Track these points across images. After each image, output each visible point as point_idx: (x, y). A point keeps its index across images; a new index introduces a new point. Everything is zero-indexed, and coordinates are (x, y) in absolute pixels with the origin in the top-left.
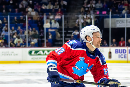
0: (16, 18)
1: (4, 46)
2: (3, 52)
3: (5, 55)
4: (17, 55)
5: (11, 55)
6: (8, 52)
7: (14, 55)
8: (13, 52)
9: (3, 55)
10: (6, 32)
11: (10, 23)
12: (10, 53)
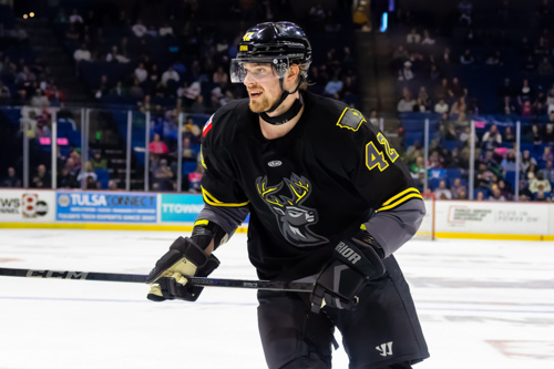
0: (535, 128)
1: (502, 198)
2: (500, 212)
3: (505, 219)
4: (535, 220)
5: (521, 219)
6: (514, 213)
7: (529, 220)
8: (525, 214)
9: (500, 218)
10: (511, 163)
11: (522, 141)
12: (518, 215)
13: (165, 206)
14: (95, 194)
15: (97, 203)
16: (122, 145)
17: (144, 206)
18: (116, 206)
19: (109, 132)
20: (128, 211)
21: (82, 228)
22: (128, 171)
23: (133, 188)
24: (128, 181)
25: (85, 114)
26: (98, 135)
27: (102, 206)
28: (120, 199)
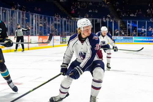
13: (135, 39)
14: (121, 37)
15: (121, 39)
16: (126, 27)
17: (130, 39)
18: (125, 39)
19: (124, 25)
20: (127, 40)
21: (119, 43)
22: (127, 32)
23: (128, 36)
24: (127, 34)
25: (119, 21)
26: (122, 26)
27: (122, 39)
28: (126, 38)
